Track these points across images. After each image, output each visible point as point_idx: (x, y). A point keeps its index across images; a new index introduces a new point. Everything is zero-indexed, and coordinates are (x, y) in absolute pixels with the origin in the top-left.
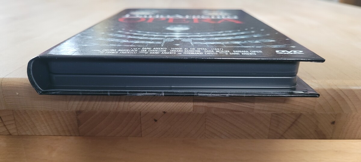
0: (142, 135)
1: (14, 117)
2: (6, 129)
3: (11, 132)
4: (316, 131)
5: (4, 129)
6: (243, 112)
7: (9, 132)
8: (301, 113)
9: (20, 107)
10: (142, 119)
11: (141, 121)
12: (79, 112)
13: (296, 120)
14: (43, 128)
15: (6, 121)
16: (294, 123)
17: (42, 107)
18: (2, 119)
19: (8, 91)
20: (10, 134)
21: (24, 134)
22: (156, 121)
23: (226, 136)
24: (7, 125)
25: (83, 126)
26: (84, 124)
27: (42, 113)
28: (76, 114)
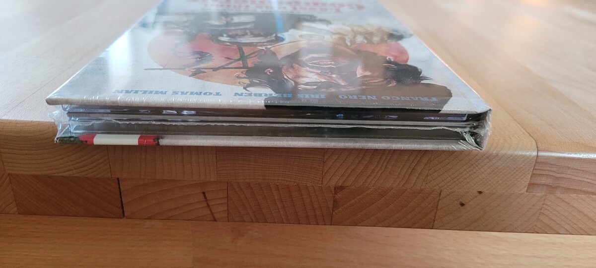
0: (433, 226)
1: (228, 193)
2: (209, 212)
3: (217, 216)
5: (206, 212)
7: (214, 217)
9: (241, 178)
10: (440, 201)
11: (438, 205)
12: (339, 188)
14: (273, 212)
15: (212, 199)
17: (280, 178)
18: (207, 195)
21: (238, 219)
22: (462, 205)
23: (567, 230)
24: (212, 205)
25: (340, 209)
26: (343, 207)
27: (278, 188)
28: (333, 190)
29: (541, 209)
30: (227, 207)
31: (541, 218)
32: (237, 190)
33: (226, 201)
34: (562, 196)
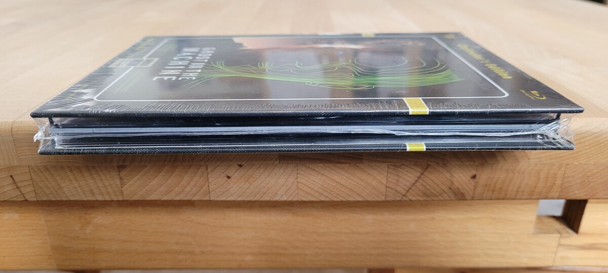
0: (210, 198)
1: (31, 176)
2: (20, 193)
3: (28, 197)
4: (450, 188)
5: (17, 192)
6: (349, 164)
7: (24, 197)
8: (429, 164)
9: (39, 162)
10: (209, 175)
11: (208, 179)
12: (121, 168)
13: (422, 174)
14: (72, 190)
15: (20, 181)
16: (419, 178)
18: (15, 178)
19: (21, 139)
20: (27, 201)
21: (45, 199)
22: (229, 177)
23: (326, 197)
24: (21, 187)
25: (127, 186)
26: (129, 183)
27: (71, 169)
28: (117, 169)
29: (297, 178)
30: (33, 189)
31: (301, 187)
32: (38, 172)
33: (31, 183)
34: (310, 166)
